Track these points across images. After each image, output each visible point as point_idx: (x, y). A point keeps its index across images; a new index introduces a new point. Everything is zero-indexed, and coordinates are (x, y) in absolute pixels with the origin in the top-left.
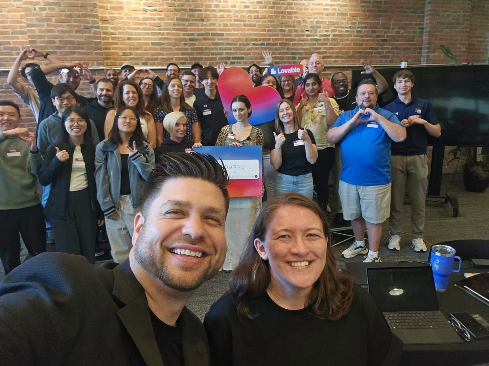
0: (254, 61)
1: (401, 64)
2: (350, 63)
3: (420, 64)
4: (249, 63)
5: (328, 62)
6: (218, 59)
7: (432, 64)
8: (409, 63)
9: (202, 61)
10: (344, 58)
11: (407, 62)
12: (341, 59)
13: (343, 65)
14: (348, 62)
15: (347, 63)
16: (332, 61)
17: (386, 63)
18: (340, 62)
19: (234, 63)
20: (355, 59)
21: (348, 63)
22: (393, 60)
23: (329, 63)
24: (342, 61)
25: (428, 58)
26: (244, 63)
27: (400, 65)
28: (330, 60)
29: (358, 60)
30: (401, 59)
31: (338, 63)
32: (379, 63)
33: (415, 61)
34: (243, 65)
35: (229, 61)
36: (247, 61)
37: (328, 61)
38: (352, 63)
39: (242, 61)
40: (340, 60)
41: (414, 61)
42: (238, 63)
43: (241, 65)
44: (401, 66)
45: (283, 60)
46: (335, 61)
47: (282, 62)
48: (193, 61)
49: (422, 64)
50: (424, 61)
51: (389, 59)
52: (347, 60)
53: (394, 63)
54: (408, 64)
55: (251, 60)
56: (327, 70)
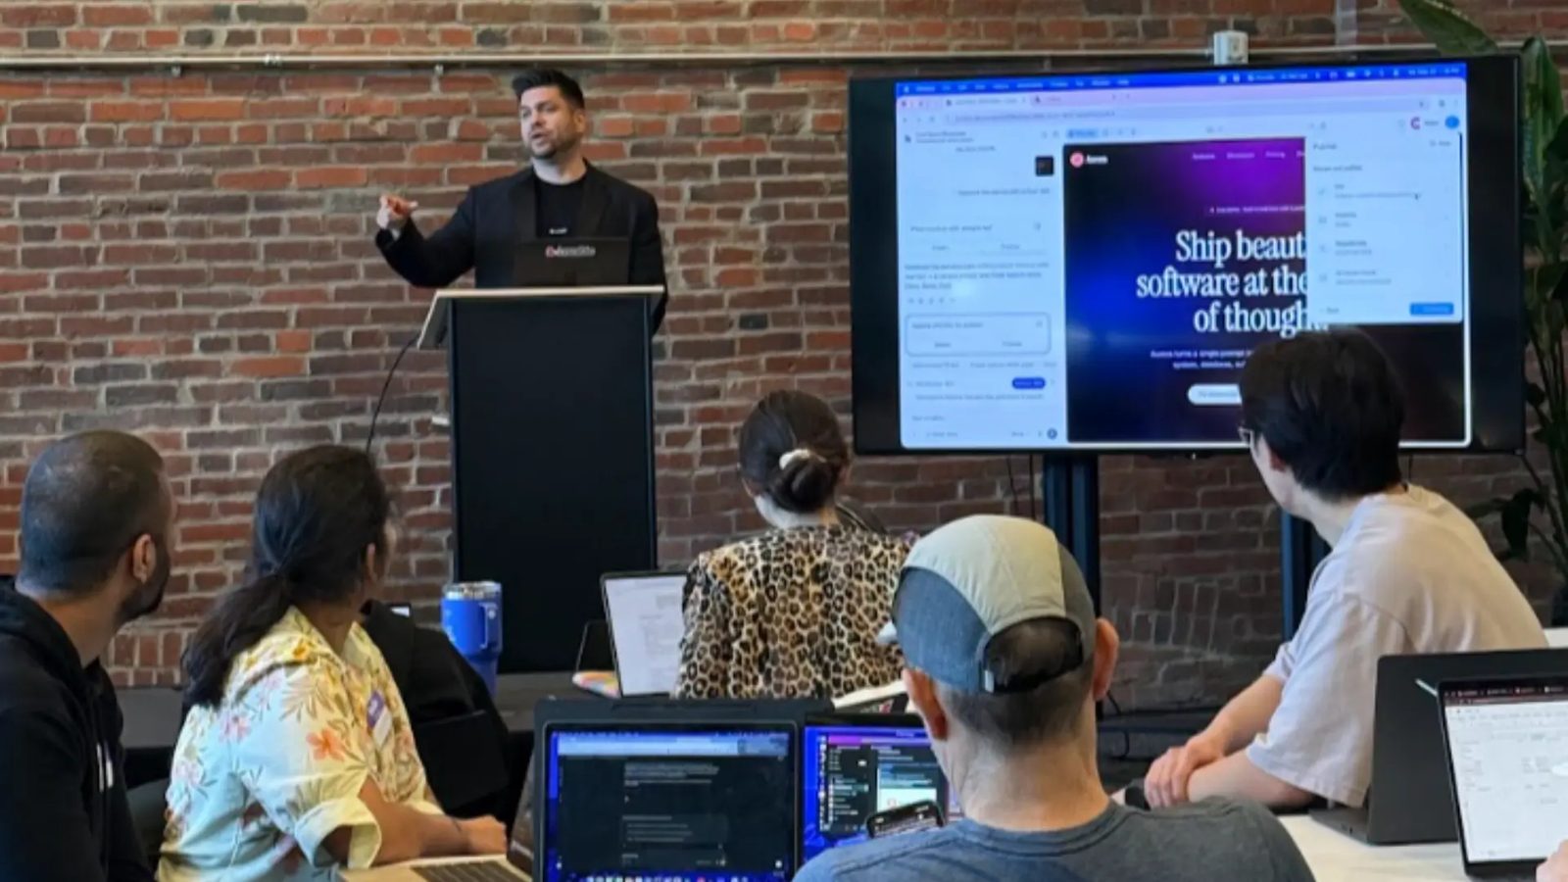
0: (362, 27)
1: (1212, 45)
2: (911, 42)
3: (1332, 43)
4: (331, 36)
5: (783, 36)
6: (158, 16)
7: (1393, 40)
8: (1259, 39)
9: (74, 28)
10: (877, 15)
11: (1242, 36)
12: (859, 21)
13: (871, 49)
14: (902, 32)
15: (893, 42)
16: (806, 29)
17: (1124, 40)
18: (854, 32)
19: (247, 38)
20: (940, 20)
21: (902, 42)
22: (1164, 23)
23: (788, 40)
24: (864, 29)
25: (1366, 11)
26: (304, 36)
27: (1207, 52)
28: (797, 27)
29: (957, 21)
30: (1213, 16)
31: (845, 37)
32: (1082, 42)
33: (1299, 28)
34: (303, 48)
35: (221, 31)
36: (321, 27)
37: (781, 29)
38: (922, 41)
39: (295, 28)
40: (851, 26)
41: (1291, 27)
42: (269, 37)
43: (287, 48)
44: (1211, 57)
45: (525, 25)
46: (826, 30)
47: (518, 37)
48: (20, 25)
49: (1342, 43)
50: (1346, 26)
51: (1139, 19)
52: (894, 22)
53: (1173, 40)
54: (1251, 45)
55: (347, 20)
56: (778, 75)
